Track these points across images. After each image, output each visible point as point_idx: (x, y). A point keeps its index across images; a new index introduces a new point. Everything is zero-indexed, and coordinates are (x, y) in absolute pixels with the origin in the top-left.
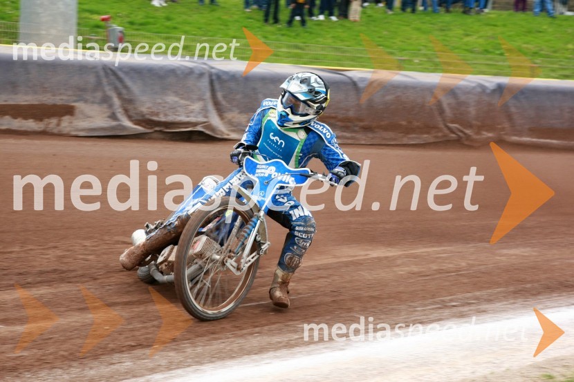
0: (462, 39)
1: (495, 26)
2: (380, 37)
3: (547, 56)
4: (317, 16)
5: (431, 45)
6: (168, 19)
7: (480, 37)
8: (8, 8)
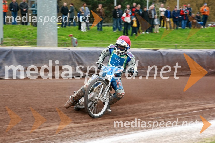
0: (196, 38)
1: (209, 32)
2: (166, 39)
4: (142, 32)
5: (185, 40)
6: (88, 36)
7: (204, 37)
8: (31, 36)
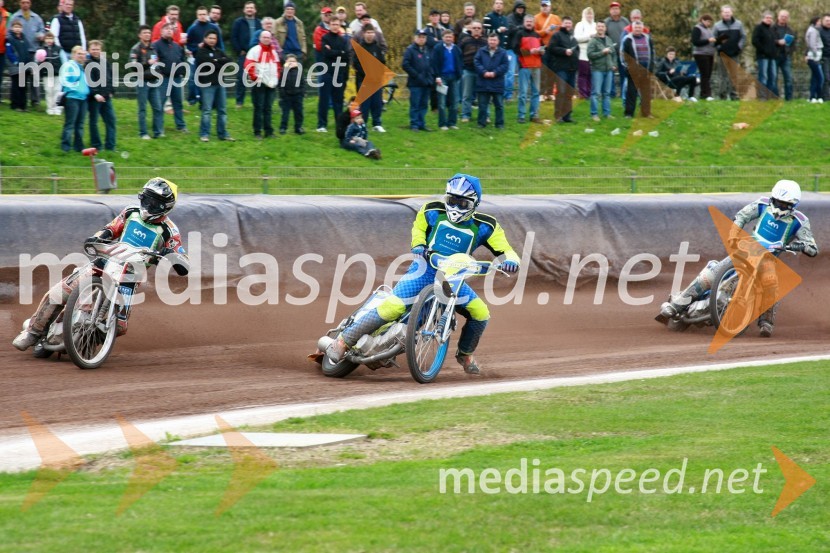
3: (645, 163)
